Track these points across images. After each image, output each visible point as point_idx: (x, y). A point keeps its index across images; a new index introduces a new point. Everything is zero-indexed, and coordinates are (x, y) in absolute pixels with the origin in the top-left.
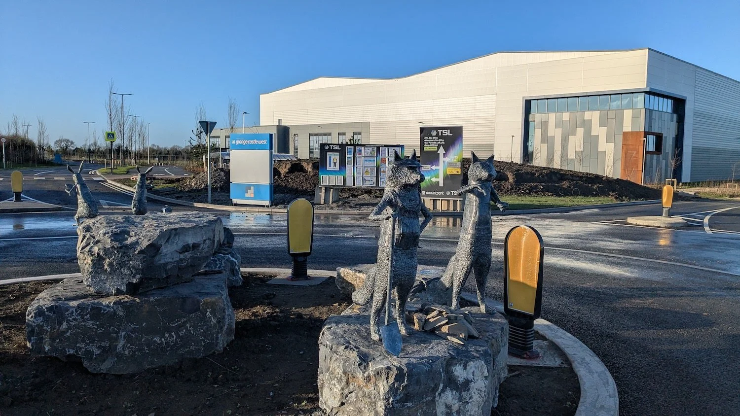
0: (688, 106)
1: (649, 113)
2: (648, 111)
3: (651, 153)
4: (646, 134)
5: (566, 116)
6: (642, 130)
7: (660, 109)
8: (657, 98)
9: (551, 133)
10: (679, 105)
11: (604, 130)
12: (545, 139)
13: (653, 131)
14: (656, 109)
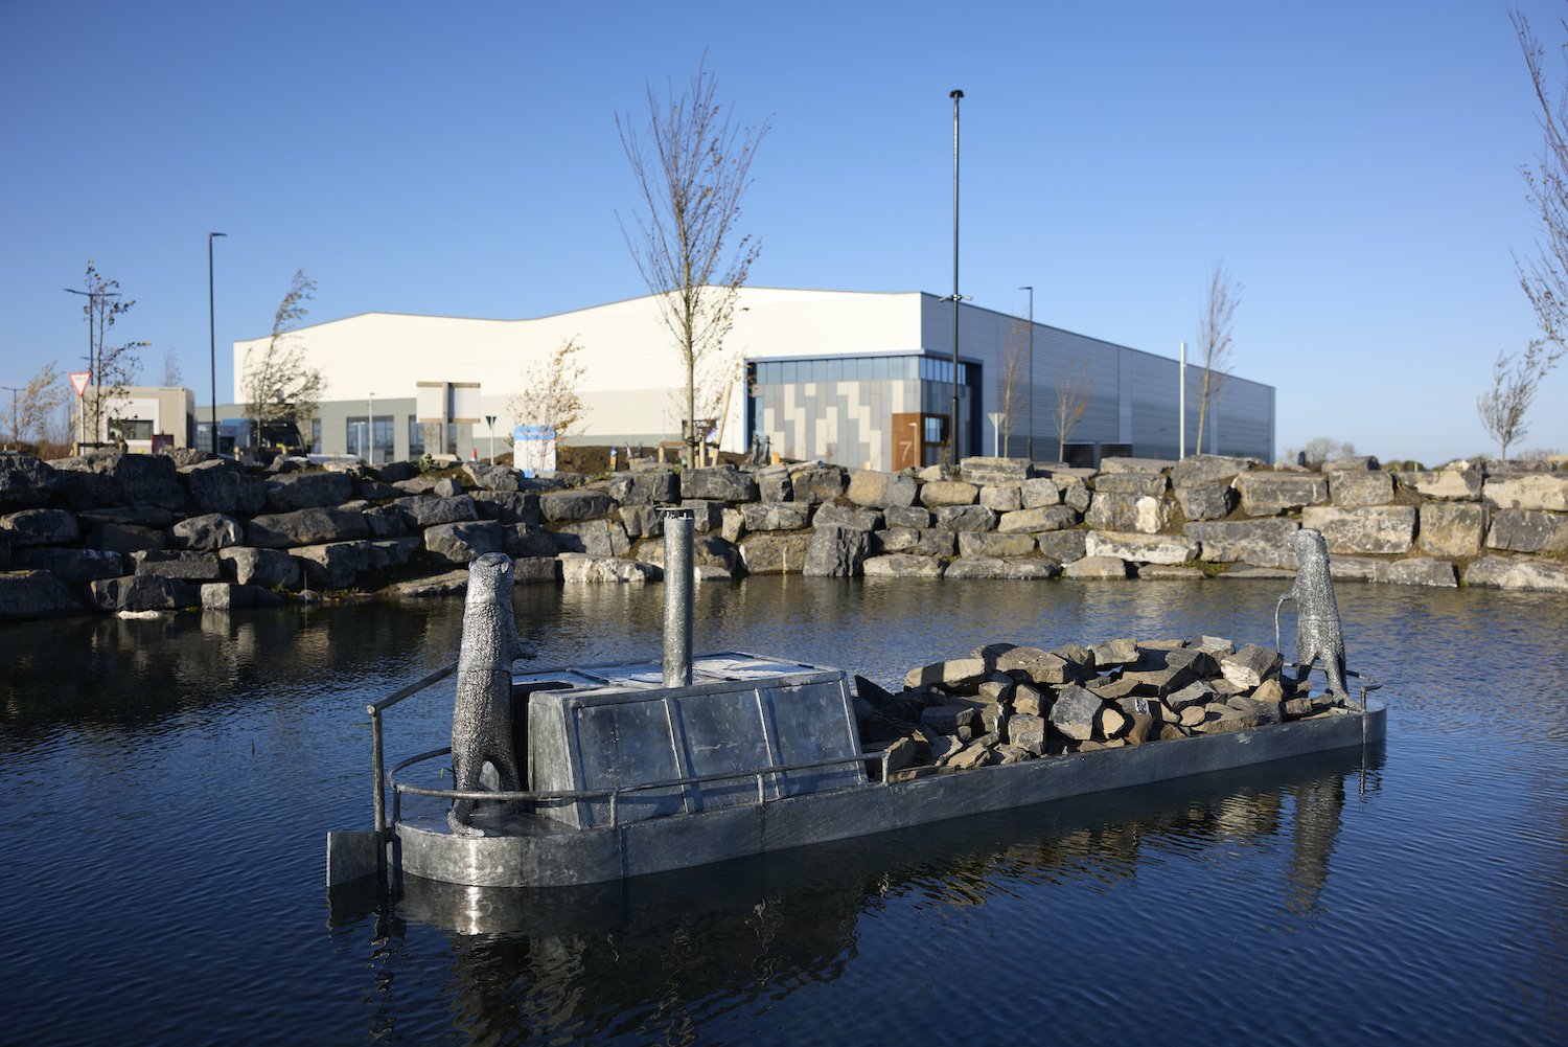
0: (988, 374)
1: (928, 386)
2: (925, 383)
3: (935, 445)
4: (923, 416)
5: (811, 389)
6: (918, 410)
7: (945, 379)
8: (937, 362)
9: (788, 417)
10: (974, 370)
11: (866, 410)
12: (782, 425)
13: (934, 412)
14: (938, 378)
